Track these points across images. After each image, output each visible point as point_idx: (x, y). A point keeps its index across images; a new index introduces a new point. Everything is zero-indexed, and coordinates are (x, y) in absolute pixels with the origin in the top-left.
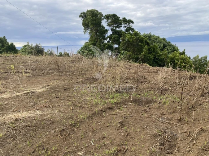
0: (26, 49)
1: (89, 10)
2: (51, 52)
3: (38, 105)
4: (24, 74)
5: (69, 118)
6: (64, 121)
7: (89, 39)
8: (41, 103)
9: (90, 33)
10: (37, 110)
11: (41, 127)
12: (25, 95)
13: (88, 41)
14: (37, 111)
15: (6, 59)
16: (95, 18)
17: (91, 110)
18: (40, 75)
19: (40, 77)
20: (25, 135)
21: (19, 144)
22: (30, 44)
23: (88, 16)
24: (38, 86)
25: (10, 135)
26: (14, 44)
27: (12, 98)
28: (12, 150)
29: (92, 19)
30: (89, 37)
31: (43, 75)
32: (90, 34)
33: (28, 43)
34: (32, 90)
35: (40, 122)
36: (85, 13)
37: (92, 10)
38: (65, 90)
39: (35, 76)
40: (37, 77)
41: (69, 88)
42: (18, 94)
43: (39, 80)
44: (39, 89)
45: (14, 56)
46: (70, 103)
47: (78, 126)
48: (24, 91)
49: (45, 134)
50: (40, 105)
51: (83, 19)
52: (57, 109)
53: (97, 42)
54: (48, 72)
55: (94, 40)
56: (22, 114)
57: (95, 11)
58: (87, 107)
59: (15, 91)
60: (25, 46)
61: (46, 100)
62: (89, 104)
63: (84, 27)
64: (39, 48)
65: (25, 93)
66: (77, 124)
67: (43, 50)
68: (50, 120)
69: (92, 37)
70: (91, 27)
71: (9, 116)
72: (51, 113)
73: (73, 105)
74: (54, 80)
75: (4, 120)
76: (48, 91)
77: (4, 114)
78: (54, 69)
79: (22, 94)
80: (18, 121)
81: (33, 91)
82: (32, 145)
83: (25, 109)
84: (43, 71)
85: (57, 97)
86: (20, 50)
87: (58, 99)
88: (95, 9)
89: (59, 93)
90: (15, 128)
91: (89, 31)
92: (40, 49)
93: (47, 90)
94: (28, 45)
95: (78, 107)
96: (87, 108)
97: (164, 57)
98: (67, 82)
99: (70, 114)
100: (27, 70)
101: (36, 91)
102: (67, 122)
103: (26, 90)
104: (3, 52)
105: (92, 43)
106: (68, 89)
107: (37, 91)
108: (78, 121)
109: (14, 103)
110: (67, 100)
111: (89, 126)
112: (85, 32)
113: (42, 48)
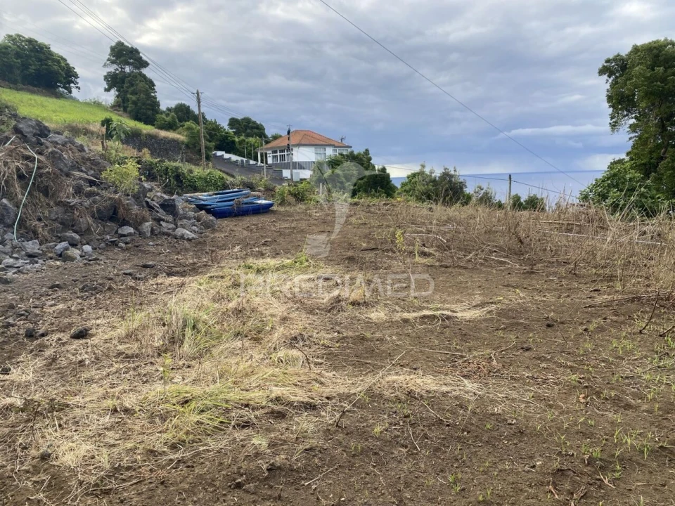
0: (416, 183)
1: (642, 46)
2: (486, 193)
3: (465, 361)
4: (418, 259)
5: (577, 433)
6: (559, 438)
7: (630, 149)
8: (475, 357)
9: (633, 128)
10: (465, 376)
11: (485, 438)
12: (426, 323)
13: (623, 156)
14: (466, 381)
15: (370, 212)
16: (665, 71)
17: (665, 423)
18: (462, 264)
19: (464, 271)
20: (437, 449)
21: (425, 472)
22: (427, 170)
23: (634, 66)
24: (458, 301)
25: (398, 436)
26: (388, 171)
27: (392, 324)
28: (407, 485)
29: (647, 78)
30: (631, 143)
31: (470, 266)
32: (634, 131)
33: (423, 166)
34: (443, 310)
35: (480, 420)
36: (622, 59)
37: (655, 42)
38: (549, 326)
39: (447, 267)
40: (453, 270)
41: (562, 323)
42: (406, 315)
43: (461, 282)
44: (465, 310)
45: (388, 204)
46: (574, 377)
47: (617, 475)
48: (421, 308)
49: (500, 467)
50: (473, 363)
51: (610, 81)
52: (529, 390)
53: (662, 158)
54: (485, 260)
55: (651, 152)
56: (424, 379)
57: (668, 44)
58: (645, 407)
59: (397, 304)
60: (414, 175)
61: (489, 351)
62: (654, 399)
63: (612, 106)
64: (450, 182)
65: (424, 317)
66: (611, 463)
67: (461, 188)
68: (509, 421)
69: (641, 142)
70: (643, 105)
71: (390, 378)
72: (510, 397)
73: (586, 387)
74: (508, 286)
75: (379, 385)
76: (491, 320)
77: (377, 369)
78: (504, 251)
79: (416, 318)
80: (415, 398)
81: (446, 312)
82: (464, 490)
83: (429, 367)
84: (471, 255)
85: (525, 346)
86: (399, 187)
87: (527, 354)
88: (666, 40)
89: (531, 335)
90: (411, 417)
91: (633, 121)
92: (455, 184)
93: (488, 316)
94: (421, 173)
95: (606, 399)
96: (647, 411)
98: (550, 298)
99: (582, 420)
100: (424, 245)
101: (455, 314)
102: (571, 447)
103: (428, 308)
104: (359, 191)
105: (639, 162)
106: (561, 325)
107: (459, 315)
108: (617, 453)
109: (400, 340)
110: (560, 365)
111: (663, 485)
112: (614, 126)
113: (461, 180)
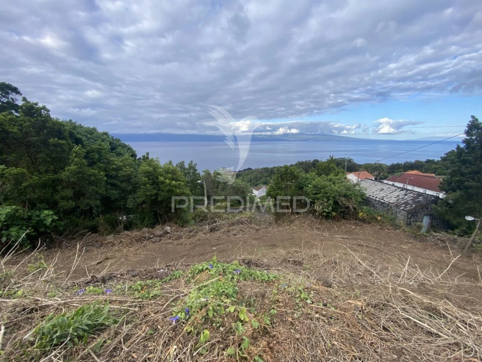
97: (129, 172)
